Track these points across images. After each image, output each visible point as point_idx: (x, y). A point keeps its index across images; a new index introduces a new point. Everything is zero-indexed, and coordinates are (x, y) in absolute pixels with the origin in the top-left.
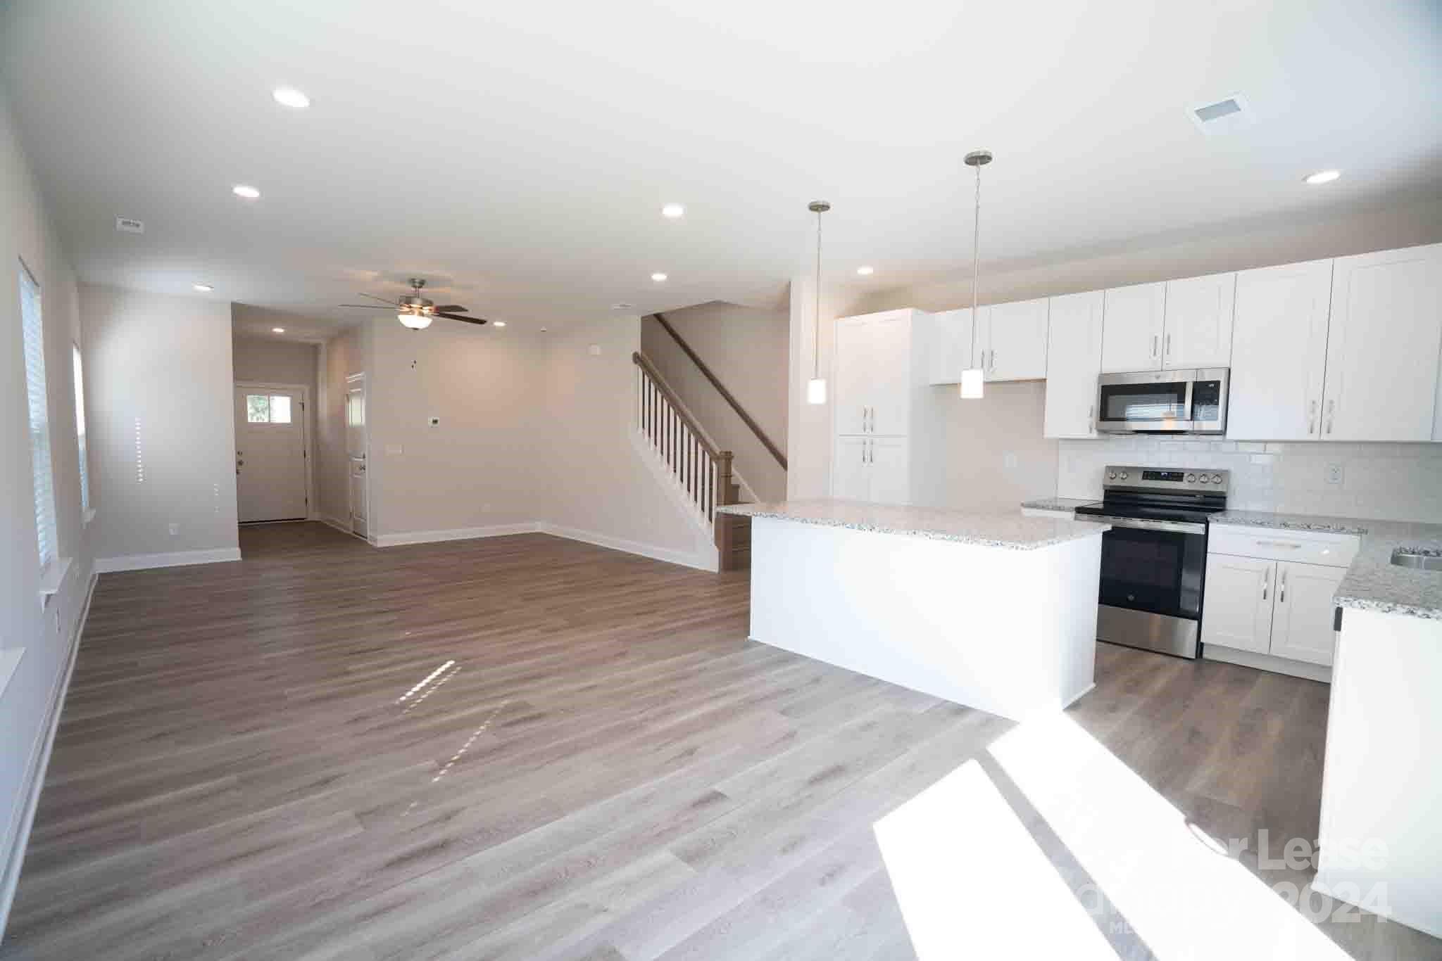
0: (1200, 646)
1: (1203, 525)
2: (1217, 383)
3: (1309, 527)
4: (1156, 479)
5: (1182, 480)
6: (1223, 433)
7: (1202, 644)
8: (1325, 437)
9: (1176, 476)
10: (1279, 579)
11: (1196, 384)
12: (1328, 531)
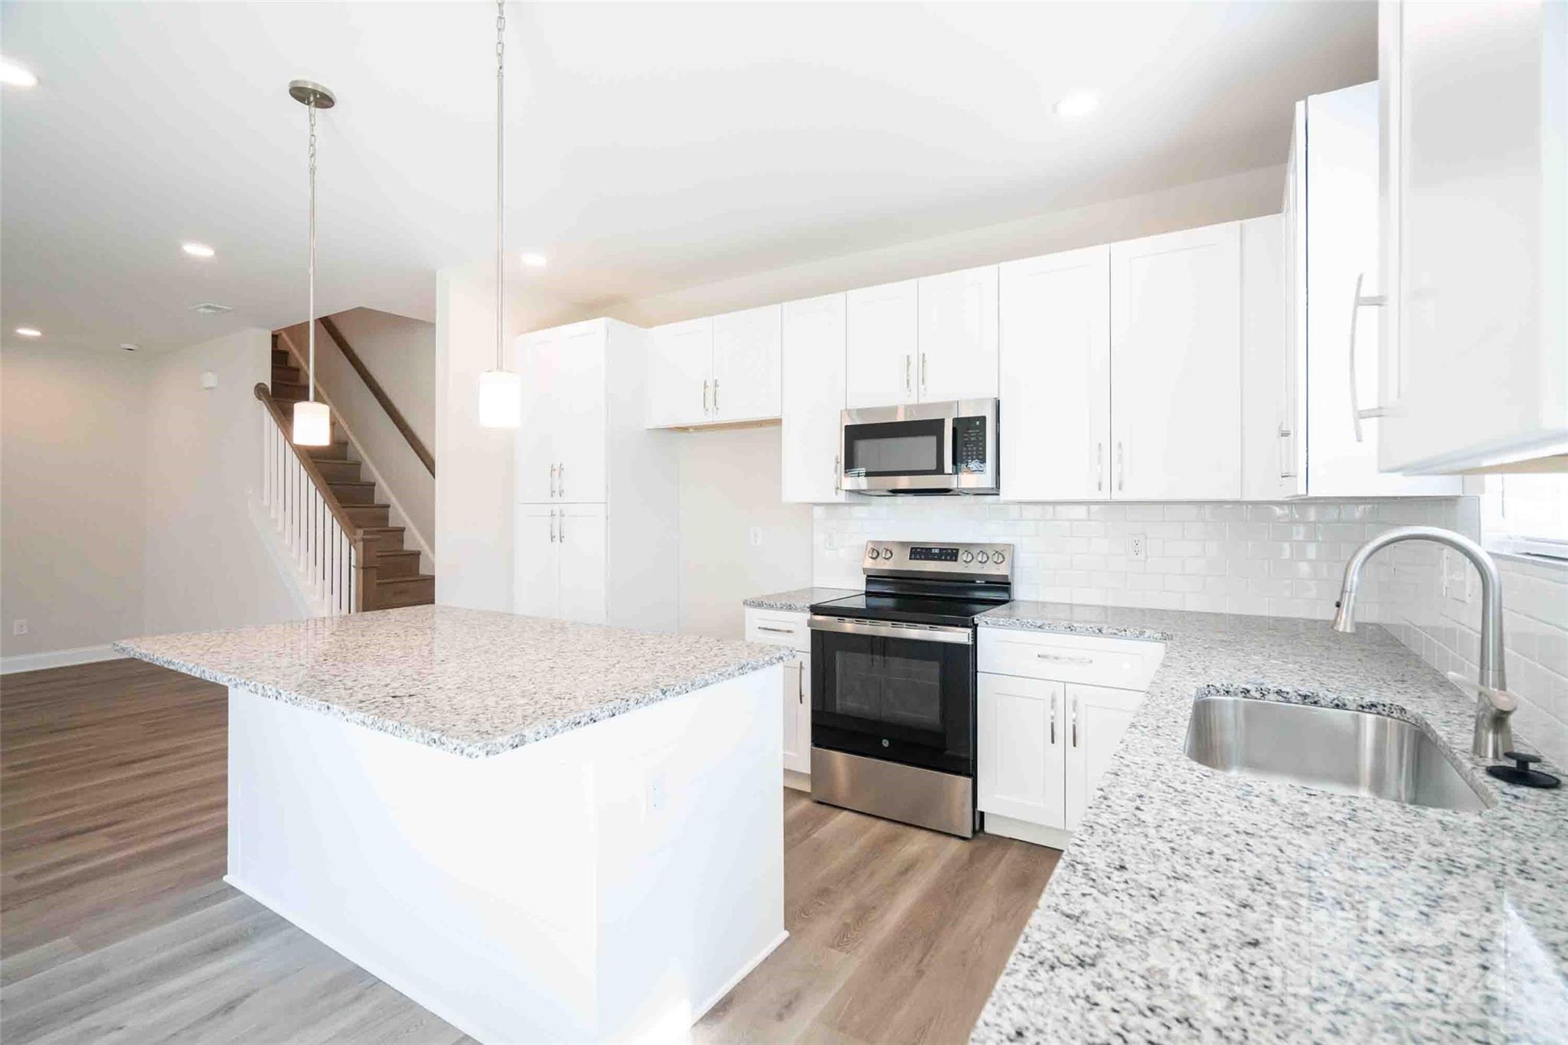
0: (979, 818)
1: (969, 631)
2: (983, 419)
3: (1100, 631)
4: (927, 558)
5: (956, 560)
6: (995, 491)
7: (982, 814)
8: (1117, 496)
9: (949, 553)
10: (1070, 707)
11: (957, 422)
12: (1126, 637)
